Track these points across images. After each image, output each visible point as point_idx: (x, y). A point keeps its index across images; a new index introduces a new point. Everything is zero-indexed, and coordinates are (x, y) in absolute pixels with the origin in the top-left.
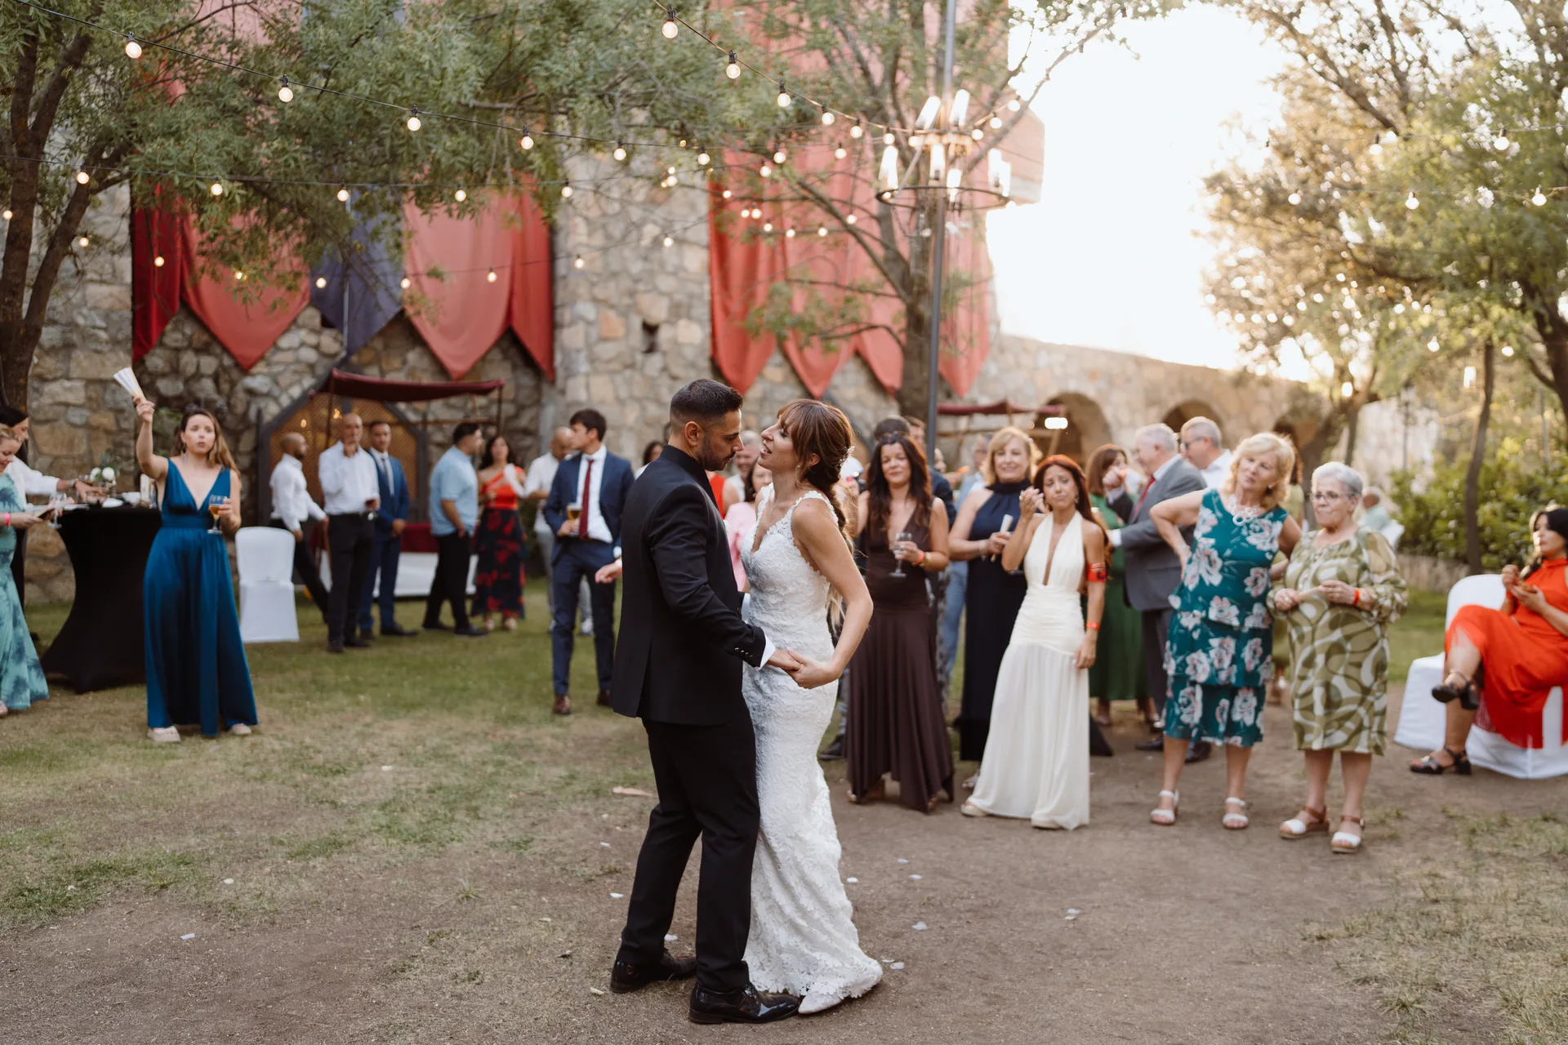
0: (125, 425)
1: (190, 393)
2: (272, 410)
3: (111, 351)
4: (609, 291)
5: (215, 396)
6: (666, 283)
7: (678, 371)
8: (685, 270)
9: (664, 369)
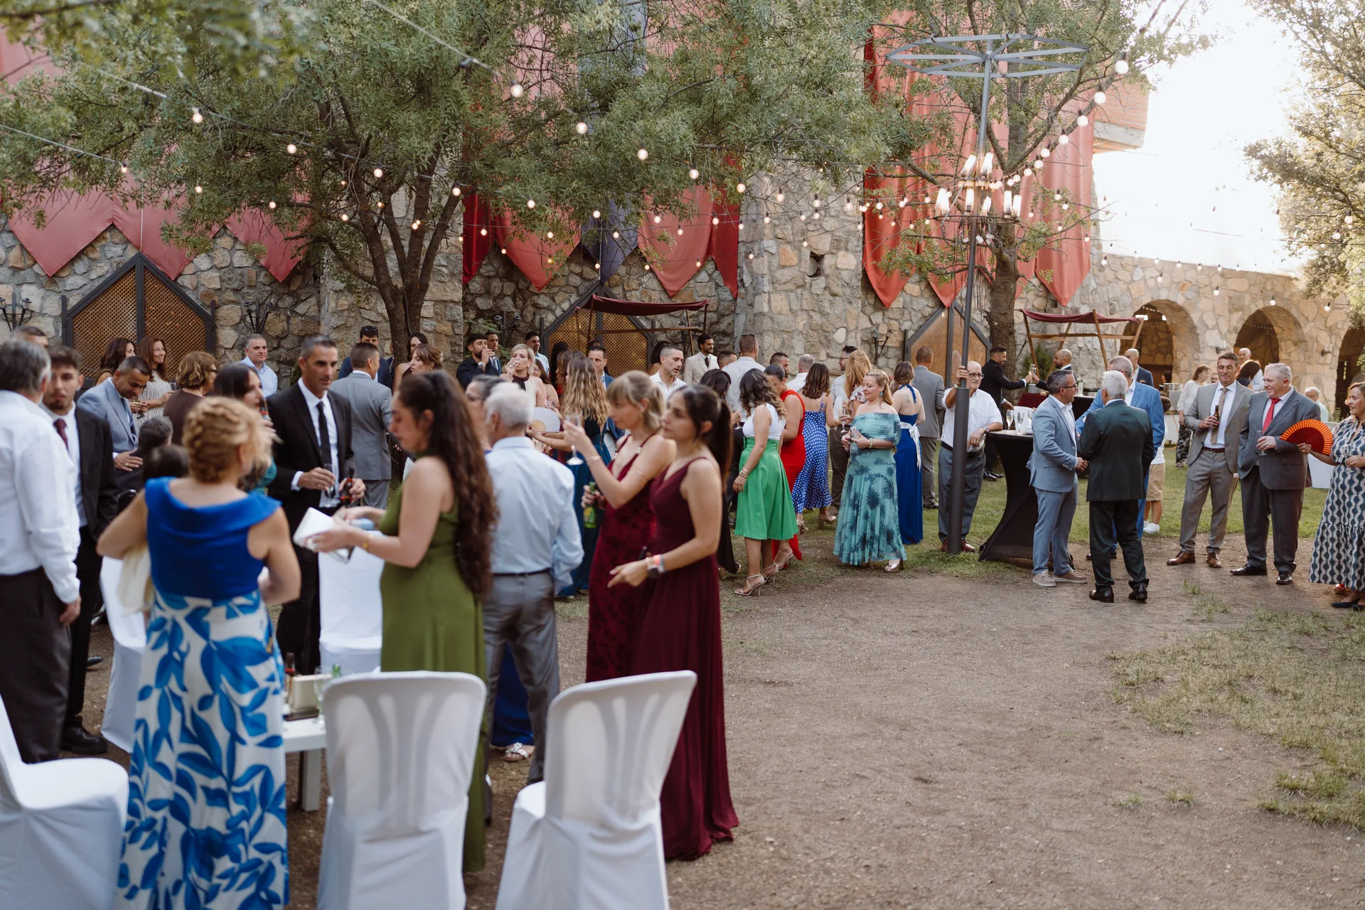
0: (458, 331)
1: (497, 307)
2: (550, 318)
3: (449, 281)
4: (788, 231)
5: (514, 310)
6: (830, 224)
7: (836, 290)
8: (844, 214)
9: (827, 288)
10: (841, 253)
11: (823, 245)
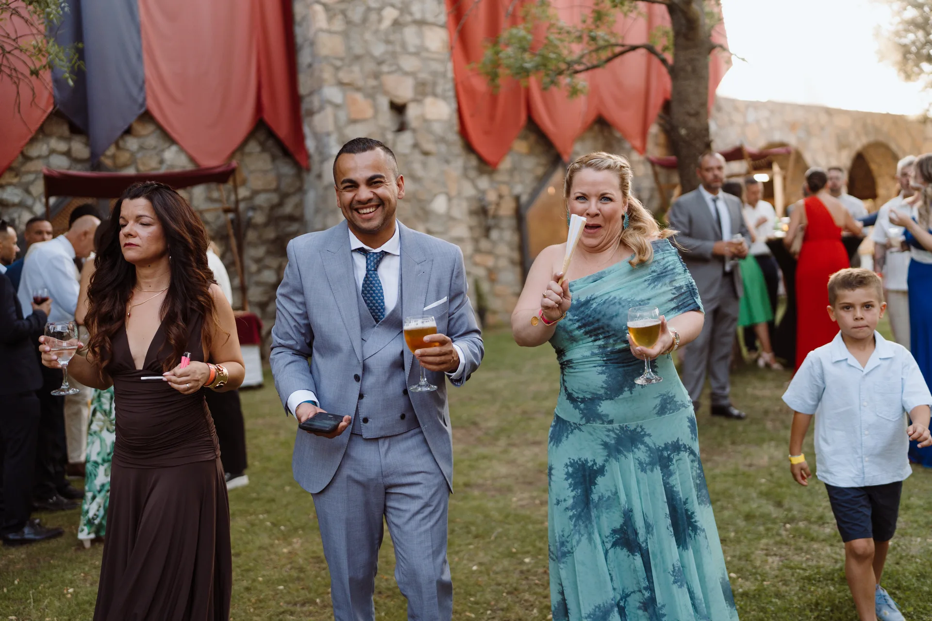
4: (355, 74)
6: (409, 63)
7: (428, 146)
8: (427, 50)
9: (416, 146)
10: (429, 100)
11: (404, 91)
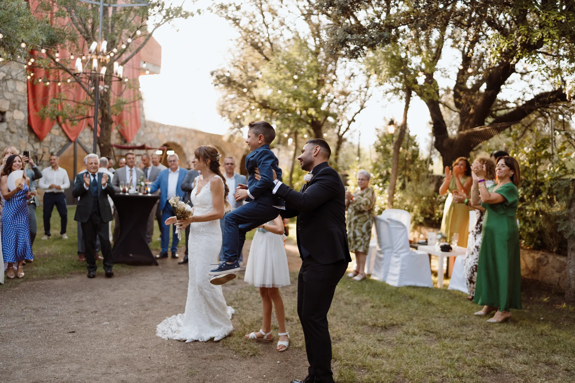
7: (13, 130)
8: (17, 91)
9: (8, 129)
10: (16, 111)
11: (5, 107)
